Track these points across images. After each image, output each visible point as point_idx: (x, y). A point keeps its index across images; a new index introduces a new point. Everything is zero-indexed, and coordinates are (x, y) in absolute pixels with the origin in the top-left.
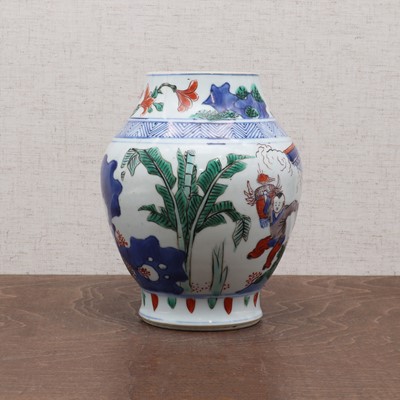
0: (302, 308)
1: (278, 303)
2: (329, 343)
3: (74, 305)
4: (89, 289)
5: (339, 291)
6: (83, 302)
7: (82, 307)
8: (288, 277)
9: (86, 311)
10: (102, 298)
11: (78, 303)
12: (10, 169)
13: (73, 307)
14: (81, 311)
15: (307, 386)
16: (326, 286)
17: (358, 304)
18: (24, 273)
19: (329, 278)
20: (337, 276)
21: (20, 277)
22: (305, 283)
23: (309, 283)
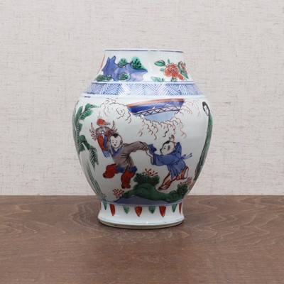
0: (237, 219)
1: (219, 216)
2: (256, 244)
3: (72, 217)
4: (83, 206)
5: (264, 207)
6: (78, 215)
7: (78, 219)
8: (226, 196)
9: (81, 222)
10: (92, 212)
11: (75, 216)
12: (25, 119)
13: (71, 219)
14: (77, 221)
15: (241, 275)
16: (254, 203)
17: (277, 216)
18: (36, 194)
19: (256, 197)
20: (262, 196)
21: (33, 197)
22: (238, 201)
23: (241, 201)
